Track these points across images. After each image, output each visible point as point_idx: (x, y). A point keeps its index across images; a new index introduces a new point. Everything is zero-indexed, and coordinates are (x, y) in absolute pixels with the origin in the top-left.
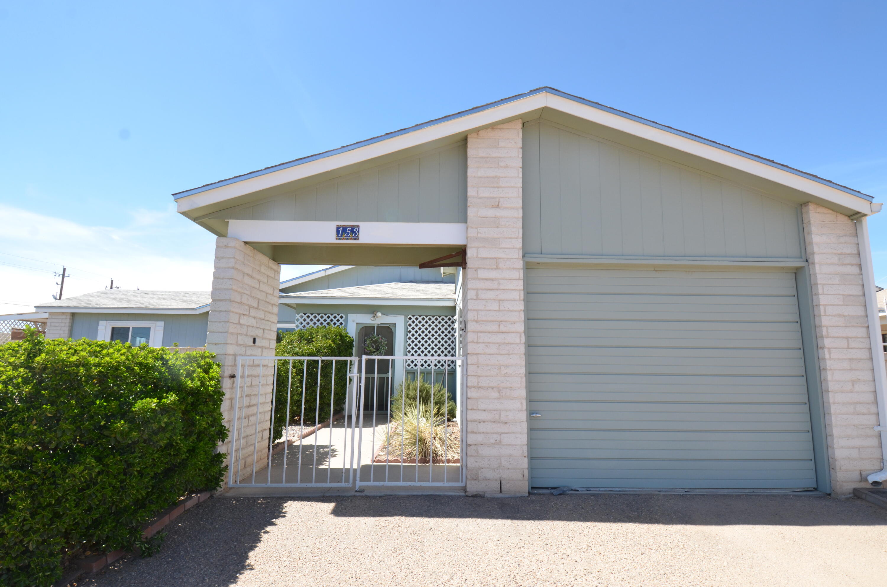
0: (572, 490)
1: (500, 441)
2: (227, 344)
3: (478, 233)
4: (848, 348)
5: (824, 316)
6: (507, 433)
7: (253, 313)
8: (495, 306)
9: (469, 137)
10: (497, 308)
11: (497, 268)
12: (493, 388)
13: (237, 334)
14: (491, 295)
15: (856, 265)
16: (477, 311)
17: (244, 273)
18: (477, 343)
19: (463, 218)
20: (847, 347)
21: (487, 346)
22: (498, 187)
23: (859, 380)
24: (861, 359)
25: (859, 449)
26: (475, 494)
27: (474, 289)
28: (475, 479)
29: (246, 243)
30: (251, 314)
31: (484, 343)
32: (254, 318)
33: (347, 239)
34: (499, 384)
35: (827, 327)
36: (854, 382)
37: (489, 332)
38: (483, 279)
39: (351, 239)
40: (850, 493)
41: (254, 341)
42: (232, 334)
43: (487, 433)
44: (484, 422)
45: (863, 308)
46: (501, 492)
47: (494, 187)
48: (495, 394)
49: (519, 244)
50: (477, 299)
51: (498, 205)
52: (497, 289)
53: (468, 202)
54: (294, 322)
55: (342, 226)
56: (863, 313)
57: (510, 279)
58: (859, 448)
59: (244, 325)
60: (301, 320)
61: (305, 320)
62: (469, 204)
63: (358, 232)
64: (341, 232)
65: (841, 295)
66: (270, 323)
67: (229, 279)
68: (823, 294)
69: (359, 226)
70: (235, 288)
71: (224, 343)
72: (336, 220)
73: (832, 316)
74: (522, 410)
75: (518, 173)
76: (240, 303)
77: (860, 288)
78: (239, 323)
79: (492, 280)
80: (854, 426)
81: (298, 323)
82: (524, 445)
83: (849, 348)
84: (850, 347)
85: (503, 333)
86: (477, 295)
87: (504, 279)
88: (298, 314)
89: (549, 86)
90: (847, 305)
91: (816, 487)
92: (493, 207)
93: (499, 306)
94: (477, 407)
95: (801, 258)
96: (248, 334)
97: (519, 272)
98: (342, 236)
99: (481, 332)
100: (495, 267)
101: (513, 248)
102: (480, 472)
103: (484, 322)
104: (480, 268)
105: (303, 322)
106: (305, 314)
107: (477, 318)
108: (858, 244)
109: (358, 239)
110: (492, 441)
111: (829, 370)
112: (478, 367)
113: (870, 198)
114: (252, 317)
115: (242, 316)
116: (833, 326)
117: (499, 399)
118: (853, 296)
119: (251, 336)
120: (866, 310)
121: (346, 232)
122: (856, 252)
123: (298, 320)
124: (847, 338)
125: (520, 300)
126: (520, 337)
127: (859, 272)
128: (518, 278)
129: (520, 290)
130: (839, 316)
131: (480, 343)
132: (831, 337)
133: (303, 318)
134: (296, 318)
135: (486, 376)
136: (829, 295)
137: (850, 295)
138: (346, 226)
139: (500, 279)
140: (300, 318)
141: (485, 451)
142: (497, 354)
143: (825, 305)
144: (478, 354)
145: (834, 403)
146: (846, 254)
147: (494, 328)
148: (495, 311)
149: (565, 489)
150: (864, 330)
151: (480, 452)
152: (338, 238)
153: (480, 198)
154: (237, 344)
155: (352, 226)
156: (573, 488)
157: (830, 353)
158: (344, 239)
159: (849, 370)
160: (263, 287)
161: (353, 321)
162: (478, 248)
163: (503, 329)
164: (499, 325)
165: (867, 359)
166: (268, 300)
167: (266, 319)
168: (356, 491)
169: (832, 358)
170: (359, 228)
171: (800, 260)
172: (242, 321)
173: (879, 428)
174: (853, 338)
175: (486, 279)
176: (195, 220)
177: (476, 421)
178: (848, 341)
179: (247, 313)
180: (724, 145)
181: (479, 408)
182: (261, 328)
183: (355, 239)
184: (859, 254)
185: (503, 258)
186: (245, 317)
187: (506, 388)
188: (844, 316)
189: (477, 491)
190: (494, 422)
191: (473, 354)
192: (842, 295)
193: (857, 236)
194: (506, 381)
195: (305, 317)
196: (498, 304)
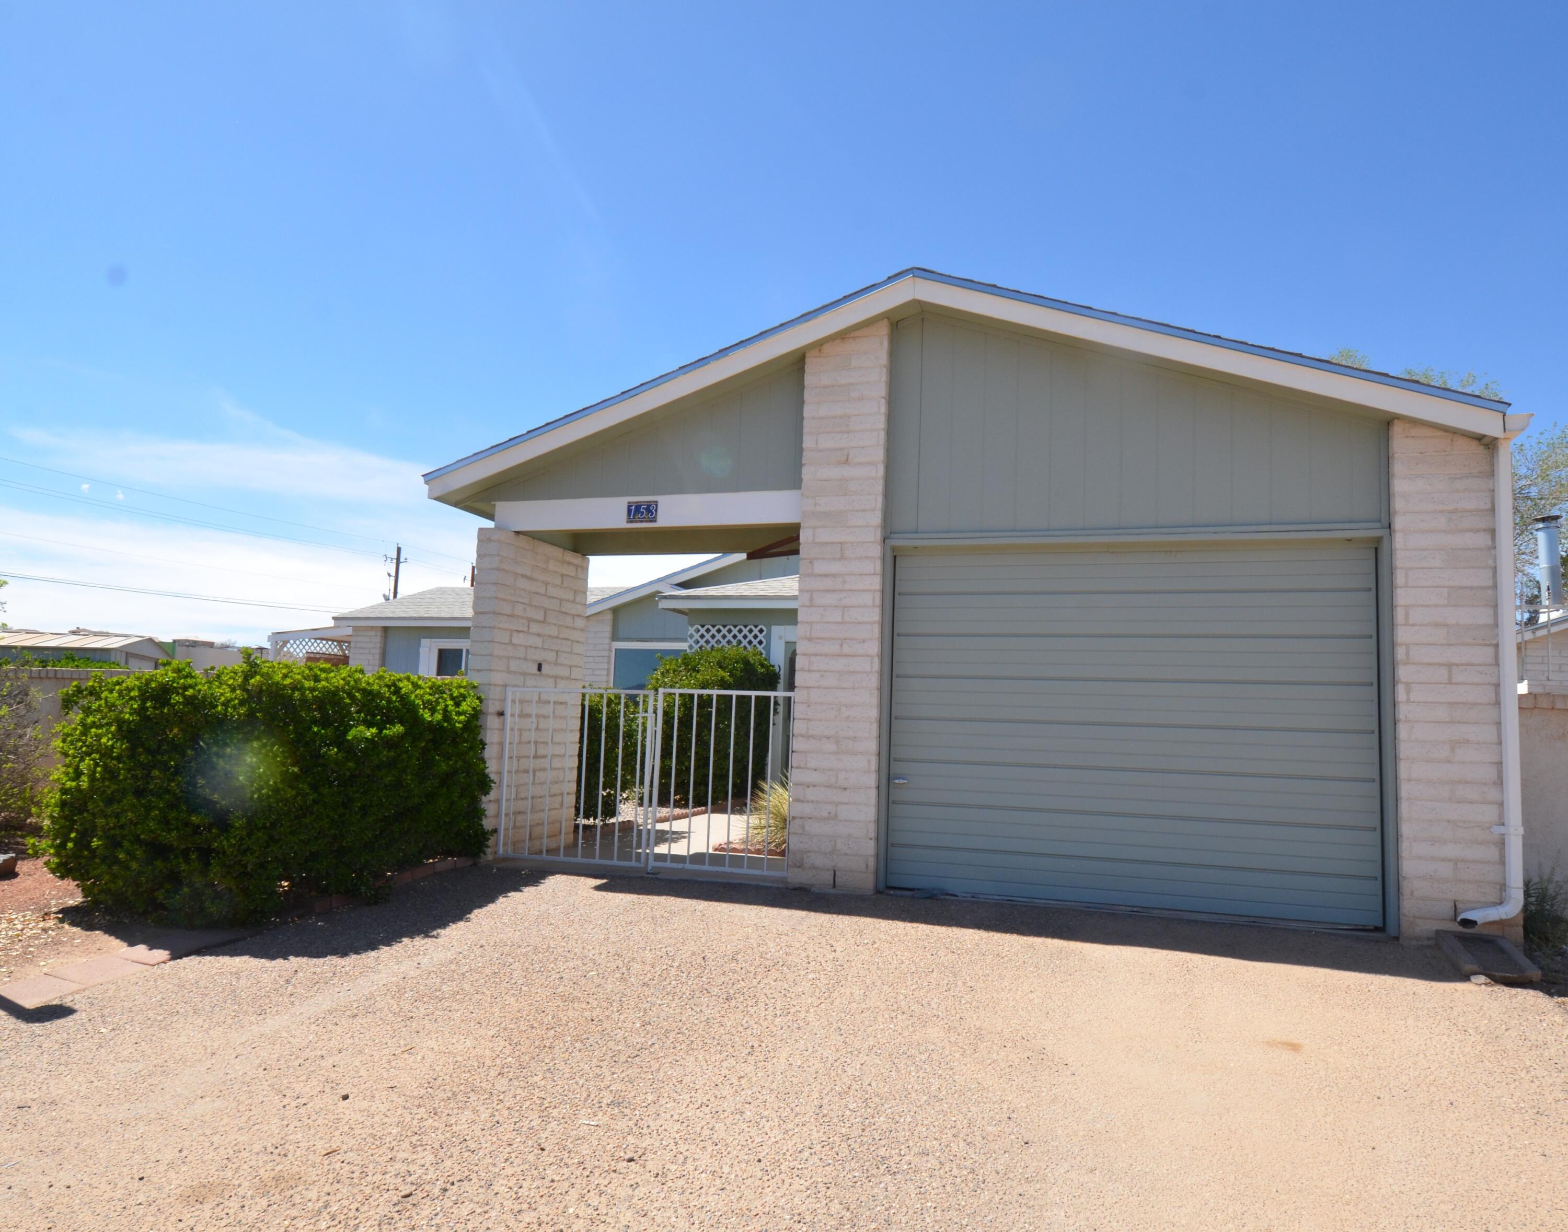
0: (947, 894)
1: (836, 816)
2: (491, 670)
3: (815, 505)
4: (1450, 682)
5: (1405, 625)
6: (846, 804)
7: (535, 628)
8: (836, 616)
9: (807, 355)
10: (839, 619)
11: (842, 558)
12: (829, 738)
13: (508, 658)
14: (830, 599)
15: (1485, 530)
16: (811, 623)
17: (517, 574)
18: (809, 671)
19: (795, 482)
20: (1447, 681)
21: (822, 676)
22: (848, 432)
23: (1467, 741)
24: (1475, 704)
25: (1456, 864)
26: (797, 886)
27: (808, 591)
28: (799, 867)
29: (518, 533)
30: (531, 630)
31: (818, 671)
32: (539, 635)
33: (641, 522)
34: (837, 733)
35: (1407, 646)
36: (1454, 745)
37: (827, 655)
38: (820, 575)
39: (647, 521)
40: (1429, 939)
41: (540, 667)
42: (499, 657)
43: (817, 802)
44: (814, 786)
45: (1491, 612)
46: (834, 886)
47: (841, 432)
48: (831, 747)
49: (876, 519)
50: (811, 606)
51: (847, 460)
52: (841, 591)
53: (803, 458)
54: (685, 640)
55: (635, 502)
56: (1490, 621)
57: (861, 575)
58: (1456, 862)
59: (520, 645)
60: (697, 636)
61: (702, 636)
62: (804, 462)
63: (656, 511)
64: (635, 511)
65: (1445, 587)
66: (569, 643)
67: (493, 584)
68: (1406, 586)
69: (657, 502)
70: (500, 595)
71: (487, 670)
72: (628, 495)
73: (1421, 625)
74: (869, 772)
75: (879, 408)
76: (512, 616)
77: (1490, 573)
78: (510, 643)
79: (834, 576)
80: (1449, 821)
81: (691, 642)
82: (870, 822)
83: (1452, 684)
84: (1454, 681)
85: (846, 656)
86: (811, 599)
87: (851, 575)
88: (692, 626)
89: (918, 266)
90: (1455, 606)
91: (1381, 925)
92: (840, 463)
93: (843, 616)
94: (806, 764)
95: (1380, 521)
96: (529, 657)
97: (874, 563)
98: (634, 518)
99: (816, 655)
100: (839, 556)
101: (868, 526)
102: (805, 856)
103: (820, 641)
104: (816, 559)
105: (699, 639)
106: (703, 626)
107: (811, 634)
108: (1493, 491)
109: (655, 521)
110: (825, 814)
111: (1406, 722)
112: (809, 706)
113: (1501, 407)
114: (534, 634)
115: (515, 634)
116: (1423, 644)
117: (837, 753)
118: (1471, 588)
119: (534, 661)
120: (1496, 615)
121: (640, 512)
122: (1488, 506)
123: (691, 636)
124: (1450, 666)
125: (874, 606)
126: (872, 662)
127: (1490, 543)
128: (873, 572)
129: (875, 591)
130: (1437, 625)
131: (813, 671)
132: (1414, 663)
133: (700, 634)
134: (689, 633)
135: (820, 720)
136: (1419, 587)
137: (1466, 588)
138: (640, 502)
139: (847, 575)
140: (694, 634)
141: (814, 828)
142: (836, 688)
143: (1407, 607)
144: (810, 687)
145: (1409, 780)
146: (1467, 511)
147: (834, 648)
148: (837, 623)
149: (935, 892)
150: (1490, 650)
151: (807, 828)
152: (630, 521)
153: (820, 451)
154: (508, 671)
155: (647, 502)
156: (951, 892)
157: (1408, 692)
158: (636, 522)
159: (1448, 722)
160: (552, 591)
161: (780, 638)
162: (815, 528)
163: (846, 649)
164: (841, 645)
165: (1489, 704)
166: (564, 610)
167: (561, 636)
168: (648, 873)
169: (1412, 700)
170: (657, 505)
171: (1378, 525)
172: (515, 641)
173: (1502, 829)
174: (1462, 665)
175: (826, 576)
176: (456, 505)
177: (803, 784)
178: (1450, 672)
179: (525, 629)
180: (1209, 335)
181: (809, 765)
182: (552, 650)
183: (651, 521)
184: (1493, 509)
185: (852, 543)
186: (521, 635)
187: (848, 738)
188: (1447, 625)
189: (800, 884)
190: (829, 787)
191: (802, 687)
192: (1448, 587)
193: (1493, 475)
194: (848, 727)
195: (703, 631)
196: (841, 614)
